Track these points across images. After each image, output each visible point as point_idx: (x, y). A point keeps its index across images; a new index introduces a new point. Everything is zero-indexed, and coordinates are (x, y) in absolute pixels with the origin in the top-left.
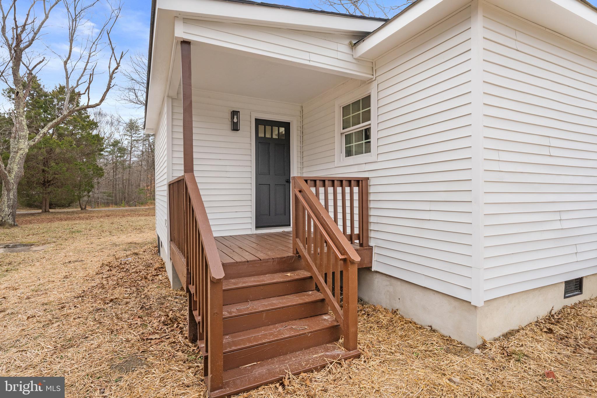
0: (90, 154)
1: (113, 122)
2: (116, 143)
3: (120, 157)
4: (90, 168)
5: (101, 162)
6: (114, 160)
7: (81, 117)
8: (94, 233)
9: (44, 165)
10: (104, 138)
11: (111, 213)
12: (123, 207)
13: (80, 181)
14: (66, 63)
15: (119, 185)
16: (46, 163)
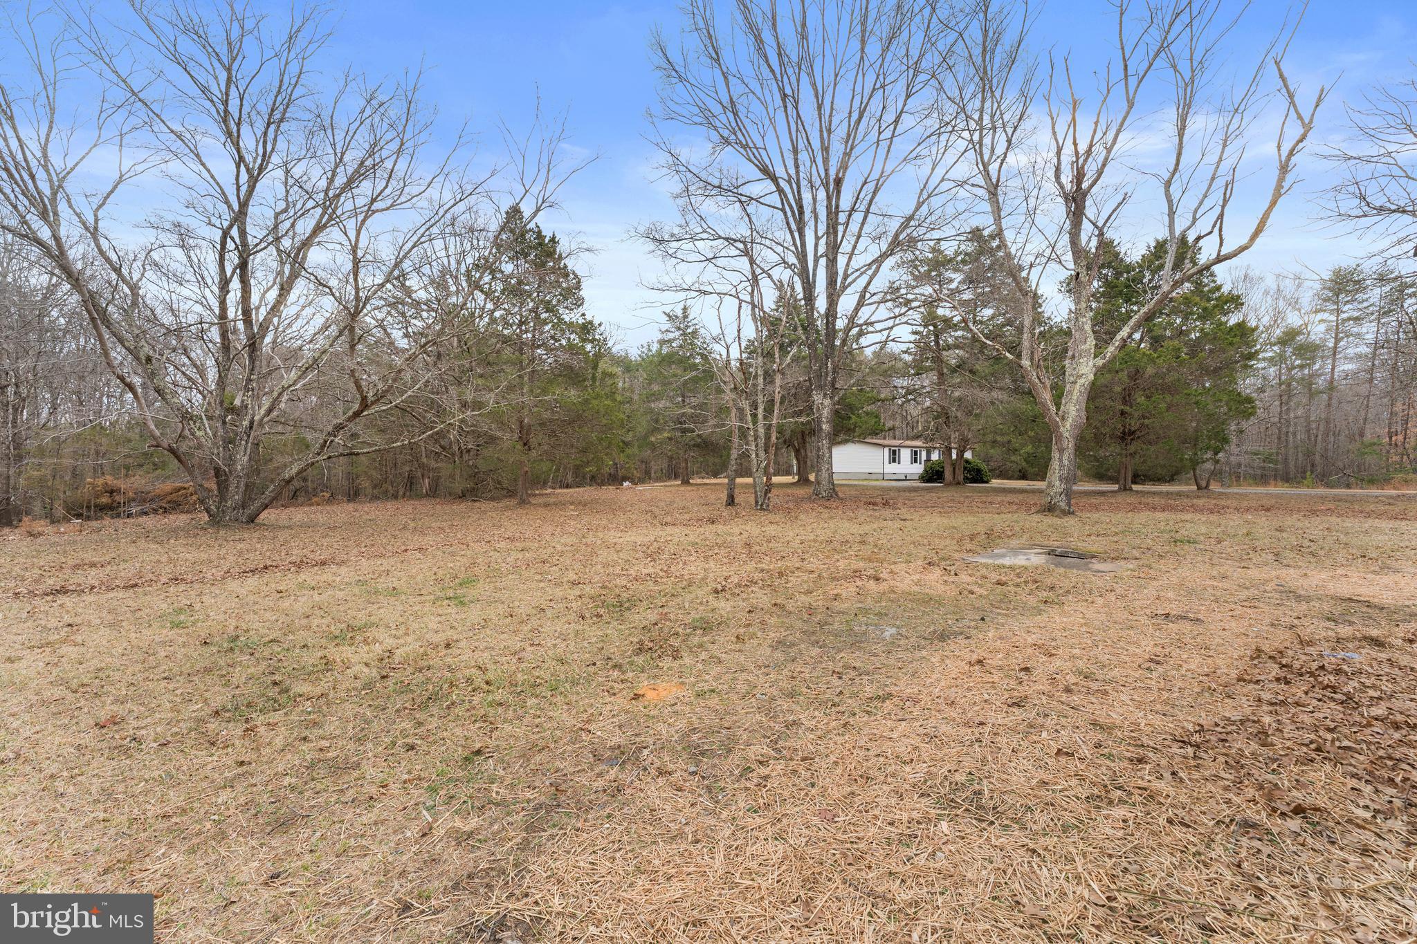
0: (1220, 368)
1: (1281, 288)
2: (1290, 336)
3: (1302, 367)
4: (1221, 401)
5: (1247, 385)
6: (1283, 378)
7: (1202, 292)
8: (1229, 550)
9: (1125, 402)
10: (1257, 327)
11: (1273, 501)
12: (1308, 487)
13: (1196, 430)
14: (1168, 184)
15: (1295, 434)
16: (1127, 398)
